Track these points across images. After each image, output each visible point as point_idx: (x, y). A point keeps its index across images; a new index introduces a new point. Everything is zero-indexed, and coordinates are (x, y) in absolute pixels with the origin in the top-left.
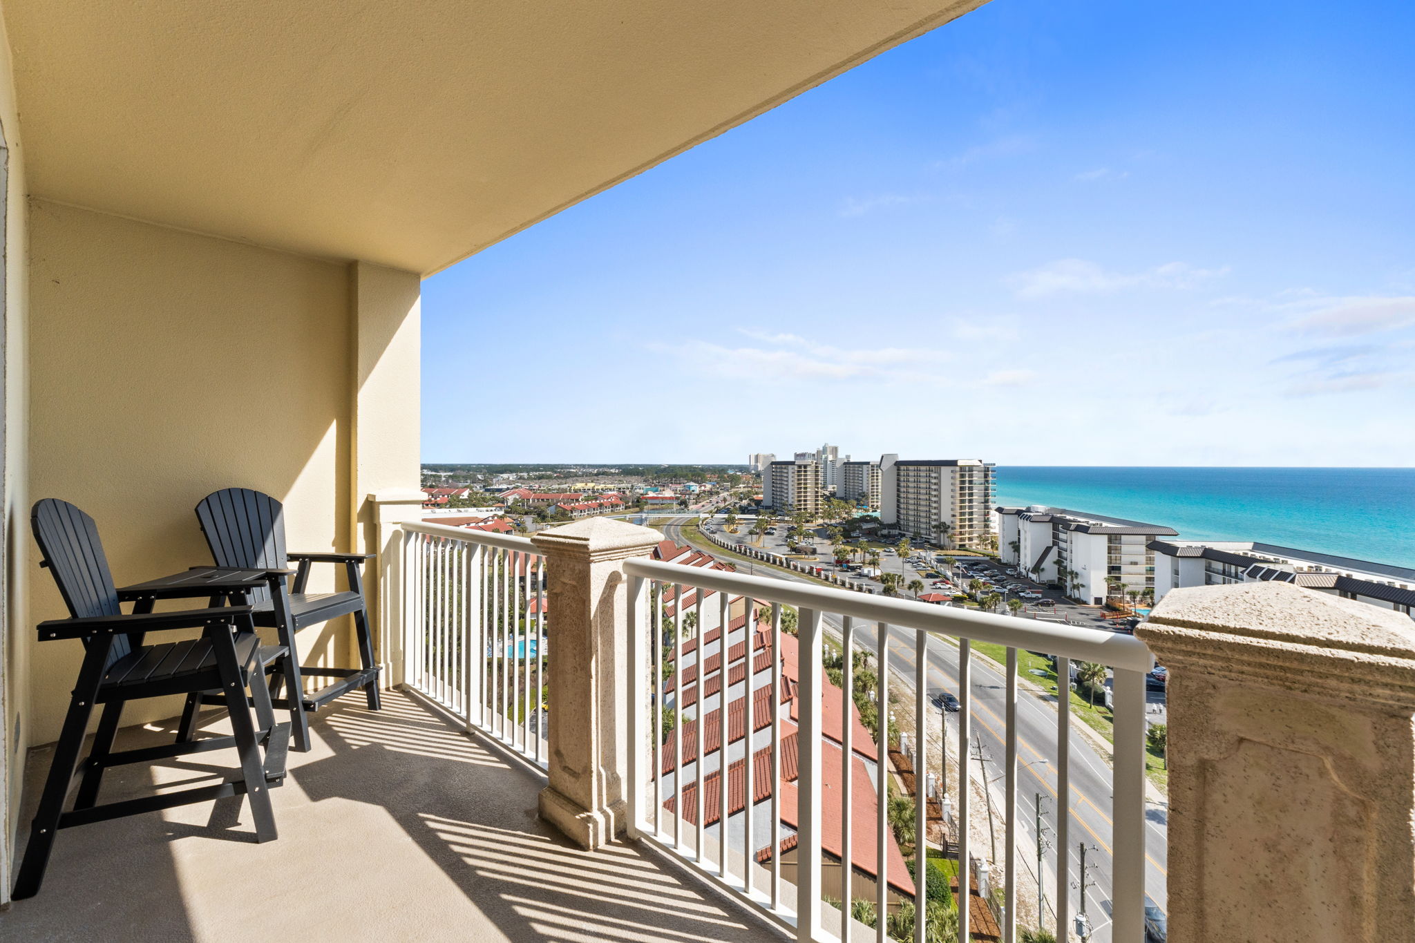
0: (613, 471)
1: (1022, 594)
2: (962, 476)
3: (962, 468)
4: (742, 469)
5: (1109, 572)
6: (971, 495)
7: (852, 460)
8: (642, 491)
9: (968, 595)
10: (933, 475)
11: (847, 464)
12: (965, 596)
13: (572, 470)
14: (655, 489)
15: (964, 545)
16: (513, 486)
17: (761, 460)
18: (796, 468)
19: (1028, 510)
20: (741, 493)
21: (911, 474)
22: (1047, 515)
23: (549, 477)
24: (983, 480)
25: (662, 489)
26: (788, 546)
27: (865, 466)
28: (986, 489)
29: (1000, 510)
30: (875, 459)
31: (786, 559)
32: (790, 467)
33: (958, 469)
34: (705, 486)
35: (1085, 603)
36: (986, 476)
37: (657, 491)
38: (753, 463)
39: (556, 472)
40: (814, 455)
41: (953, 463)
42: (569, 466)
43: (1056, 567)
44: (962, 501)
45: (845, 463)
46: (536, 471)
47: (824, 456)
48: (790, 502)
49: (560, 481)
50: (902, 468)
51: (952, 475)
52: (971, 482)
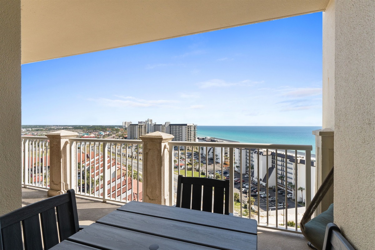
0: (70, 127)
1: (204, 162)
2: (188, 129)
3: (188, 126)
4: (120, 127)
5: (225, 154)
6: (191, 134)
7: (156, 124)
8: (82, 135)
9: (190, 163)
10: (180, 128)
11: (155, 125)
12: (189, 163)
13: (52, 127)
14: (87, 134)
15: (189, 149)
16: (24, 133)
17: (127, 124)
18: (138, 126)
19: (206, 138)
20: (120, 135)
21: (174, 128)
22: (210, 139)
23: (41, 130)
24: (194, 130)
25: (90, 134)
26: (136, 152)
27: (160, 126)
28: (195, 132)
29: (198, 138)
30: (163, 124)
31: (135, 156)
32: (136, 126)
33: (187, 126)
34: (106, 133)
35: (219, 163)
36: (195, 128)
37: (88, 134)
38: (124, 125)
39: (45, 128)
40: (145, 122)
41: (186, 125)
42: (51, 126)
43: (212, 154)
44: (188, 136)
45: (154, 125)
46: (35, 128)
47: (148, 123)
48: (136, 138)
49: (46, 131)
50: (171, 126)
51: (185, 128)
52: (191, 130)
